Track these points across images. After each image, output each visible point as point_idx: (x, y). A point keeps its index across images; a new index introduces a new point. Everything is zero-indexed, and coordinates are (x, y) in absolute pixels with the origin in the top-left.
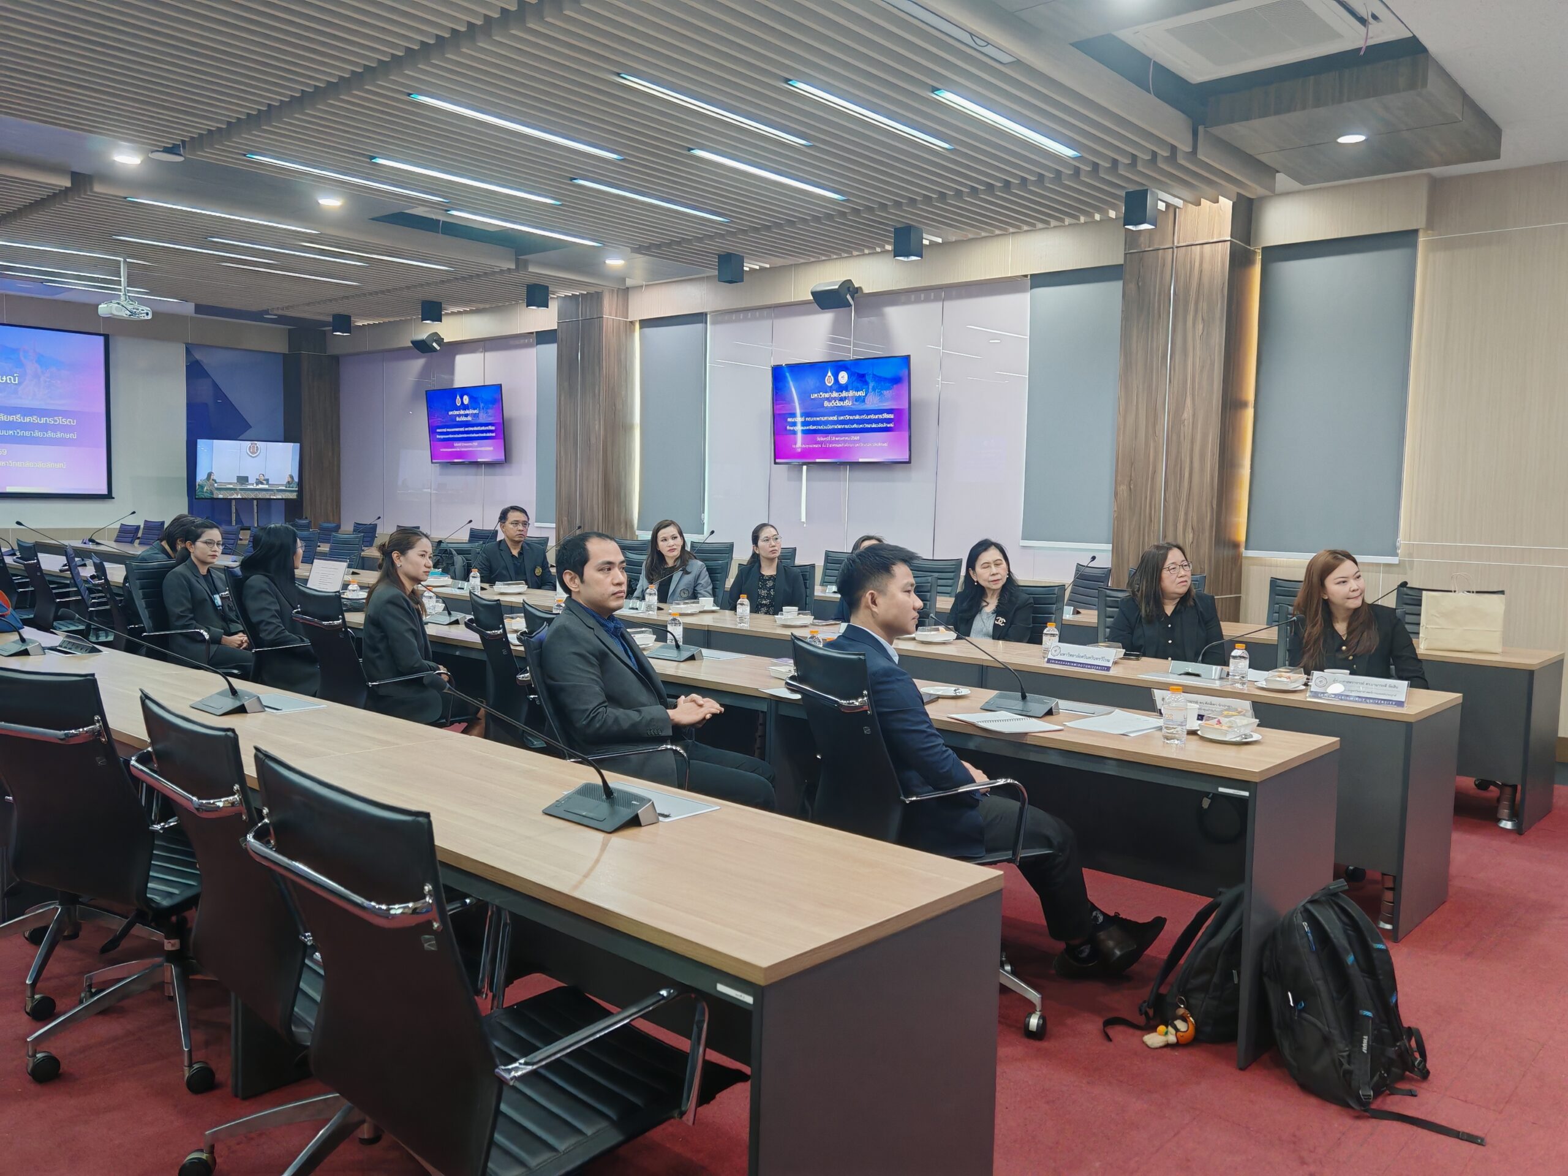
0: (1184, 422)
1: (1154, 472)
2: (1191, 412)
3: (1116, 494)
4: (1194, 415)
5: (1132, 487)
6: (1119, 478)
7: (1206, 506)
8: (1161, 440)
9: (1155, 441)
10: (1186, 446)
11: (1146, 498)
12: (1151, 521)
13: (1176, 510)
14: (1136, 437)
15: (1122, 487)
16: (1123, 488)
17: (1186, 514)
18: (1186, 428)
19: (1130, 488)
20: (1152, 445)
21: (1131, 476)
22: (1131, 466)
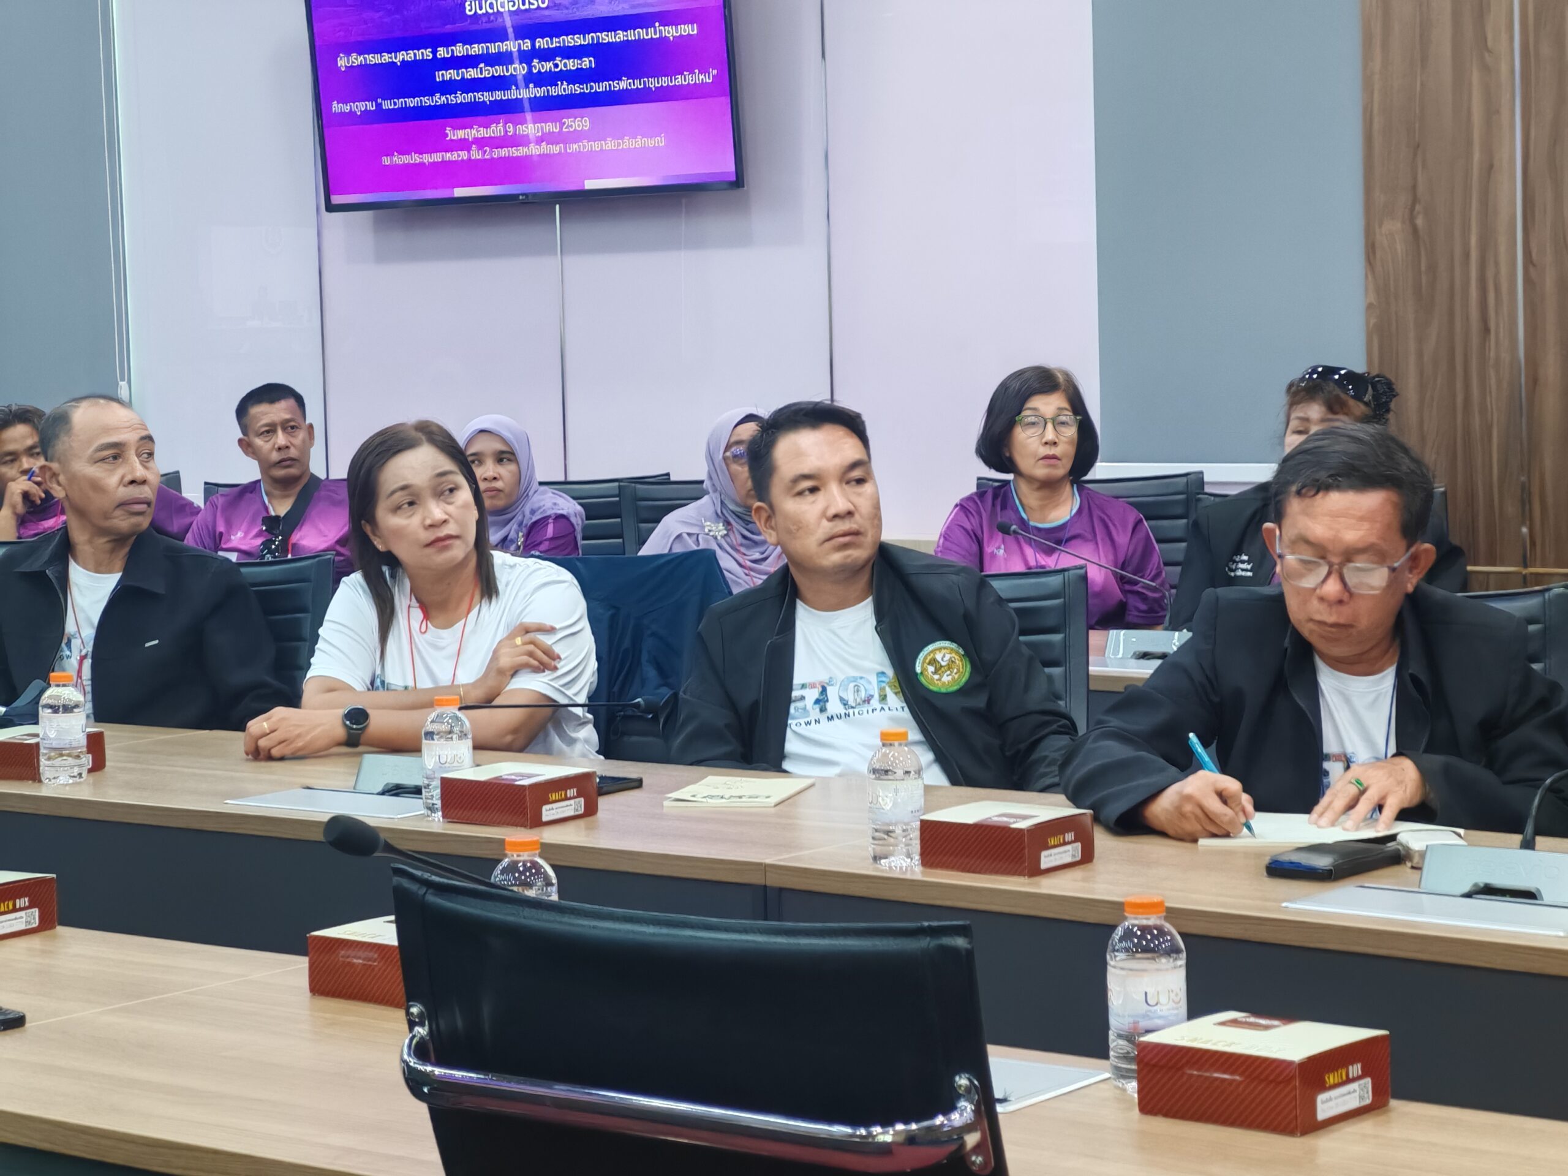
1: (1489, 168)
3: (1371, 249)
5: (1420, 221)
6: (1379, 197)
8: (1504, 68)
9: (1486, 69)
11: (1467, 255)
12: (1486, 330)
14: (1424, 60)
15: (1387, 227)
16: (1393, 228)
19: (1415, 230)
20: (1476, 77)
21: (1414, 187)
22: (1415, 155)
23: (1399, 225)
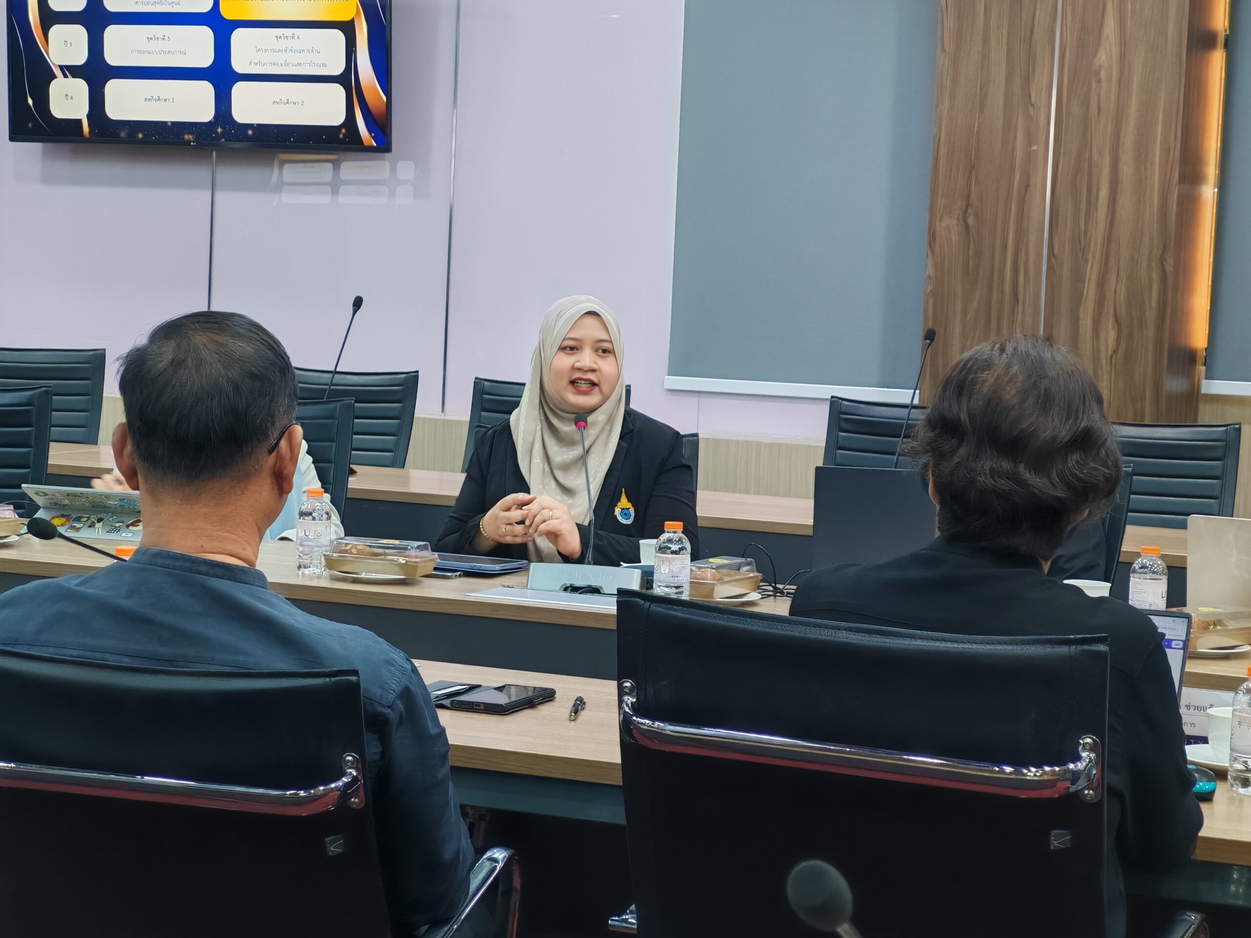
0: (1098, 73)
1: (1026, 186)
2: (1115, 50)
3: (932, 237)
4: (1122, 57)
5: (971, 220)
6: (941, 201)
7: (1149, 267)
8: (1042, 117)
9: (1028, 116)
10: (1102, 129)
11: (1005, 247)
12: (1015, 299)
13: (1078, 277)
15: (945, 222)
16: (949, 226)
17: (1101, 286)
18: (1104, 85)
19: (967, 228)
20: (1021, 122)
21: (968, 196)
22: (970, 173)
23: (955, 222)
